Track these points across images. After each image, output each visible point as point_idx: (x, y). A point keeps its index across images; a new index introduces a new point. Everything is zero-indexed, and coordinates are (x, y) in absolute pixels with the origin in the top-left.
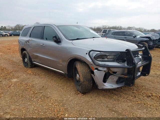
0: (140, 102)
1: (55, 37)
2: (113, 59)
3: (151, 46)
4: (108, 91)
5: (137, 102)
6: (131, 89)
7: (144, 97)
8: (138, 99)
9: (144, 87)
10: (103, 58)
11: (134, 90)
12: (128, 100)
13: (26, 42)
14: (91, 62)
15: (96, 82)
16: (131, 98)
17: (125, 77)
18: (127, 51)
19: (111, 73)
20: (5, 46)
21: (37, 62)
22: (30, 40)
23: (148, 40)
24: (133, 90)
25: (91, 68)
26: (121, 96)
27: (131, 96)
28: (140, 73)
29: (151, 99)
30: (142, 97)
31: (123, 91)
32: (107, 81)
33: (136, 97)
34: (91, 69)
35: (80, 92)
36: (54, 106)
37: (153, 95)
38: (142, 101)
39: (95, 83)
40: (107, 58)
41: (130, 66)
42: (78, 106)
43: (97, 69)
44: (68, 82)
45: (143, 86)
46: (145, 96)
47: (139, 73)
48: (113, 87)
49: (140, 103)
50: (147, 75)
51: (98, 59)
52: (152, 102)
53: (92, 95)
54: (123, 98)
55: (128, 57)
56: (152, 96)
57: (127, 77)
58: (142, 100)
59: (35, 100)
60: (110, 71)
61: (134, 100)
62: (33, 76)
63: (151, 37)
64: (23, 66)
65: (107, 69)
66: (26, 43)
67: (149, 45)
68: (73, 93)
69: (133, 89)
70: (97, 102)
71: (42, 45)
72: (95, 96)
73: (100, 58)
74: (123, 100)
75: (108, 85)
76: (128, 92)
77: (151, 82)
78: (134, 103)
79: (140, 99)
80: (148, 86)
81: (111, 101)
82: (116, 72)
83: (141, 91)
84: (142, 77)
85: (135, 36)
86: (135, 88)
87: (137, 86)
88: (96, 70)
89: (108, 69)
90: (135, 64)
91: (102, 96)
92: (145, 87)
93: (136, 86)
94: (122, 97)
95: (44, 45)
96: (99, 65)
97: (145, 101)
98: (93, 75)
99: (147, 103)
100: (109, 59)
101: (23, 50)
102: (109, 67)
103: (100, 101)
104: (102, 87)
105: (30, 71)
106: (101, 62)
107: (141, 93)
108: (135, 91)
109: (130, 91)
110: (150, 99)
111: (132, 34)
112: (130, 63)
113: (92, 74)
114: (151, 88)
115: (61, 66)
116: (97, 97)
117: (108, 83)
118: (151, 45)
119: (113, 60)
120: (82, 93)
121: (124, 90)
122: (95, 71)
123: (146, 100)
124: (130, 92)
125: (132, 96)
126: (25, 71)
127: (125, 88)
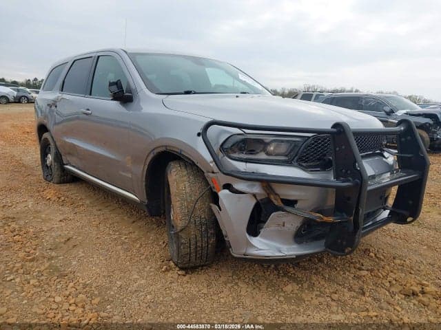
0: (375, 314)
1: (117, 84)
2: (286, 156)
3: (438, 142)
4: (273, 266)
5: (365, 314)
6: (352, 265)
7: (393, 294)
8: (369, 299)
9: (398, 261)
10: (252, 152)
11: (363, 268)
12: (334, 303)
13: (48, 105)
14: (211, 162)
15: (224, 233)
16: (348, 295)
17: (325, 219)
18: (335, 130)
19: (276, 204)
20: (23, 124)
21: (74, 167)
22: (60, 98)
23: (431, 122)
24: (360, 269)
25: (212, 185)
26: (311, 287)
27: (346, 290)
28: (388, 212)
29: (417, 303)
30: (385, 294)
31: (323, 270)
32: (262, 231)
33: (364, 294)
34: (211, 188)
35: (176, 265)
36: (70, 305)
37: (427, 289)
38: (382, 308)
39: (222, 234)
40: (264, 150)
41: (344, 182)
42: (150, 311)
43: (228, 186)
44: (153, 229)
45: (394, 258)
46: (397, 291)
47: (385, 214)
48: (280, 251)
49: (376, 316)
50: (409, 219)
51: (235, 152)
52: (421, 316)
53: (213, 278)
54: (318, 293)
55: (337, 149)
56: (423, 293)
57: (331, 219)
58: (384, 305)
59: (18, 280)
60: (272, 197)
61: (357, 303)
62: (56, 206)
63: (439, 116)
64: (41, 177)
65: (264, 188)
66: (48, 107)
67: (432, 140)
68: (154, 265)
69: (358, 265)
70: (222, 301)
71: (85, 111)
72: (223, 279)
73: (241, 150)
74: (316, 302)
75: (263, 246)
76: (342, 273)
77: (425, 247)
78: (353, 314)
79: (379, 300)
80: (416, 258)
81: (274, 301)
82: (295, 202)
83: (384, 274)
84: (392, 226)
85: (392, 112)
86: (367, 263)
87: (375, 255)
88: (227, 191)
89: (265, 191)
90: (361, 173)
91: (247, 280)
92: (401, 260)
93: (371, 254)
94: (315, 289)
95: (90, 112)
96: (232, 173)
97: (395, 309)
98: (215, 207)
99: (401, 316)
100: (272, 155)
101: (42, 129)
102: (268, 183)
103: (234, 299)
104: (244, 251)
105: (52, 191)
106: (244, 164)
107: (384, 281)
108: (366, 272)
109: (349, 271)
110: (414, 304)
111: (381, 104)
112: (347, 171)
113: (212, 204)
114: (422, 267)
115: (130, 175)
116: (229, 285)
117: (265, 237)
118: (438, 139)
119: (287, 158)
120: (181, 269)
121: (329, 267)
122: (223, 194)
123: (398, 308)
124: (347, 273)
125: (350, 289)
126: (39, 192)
127: (333, 258)
